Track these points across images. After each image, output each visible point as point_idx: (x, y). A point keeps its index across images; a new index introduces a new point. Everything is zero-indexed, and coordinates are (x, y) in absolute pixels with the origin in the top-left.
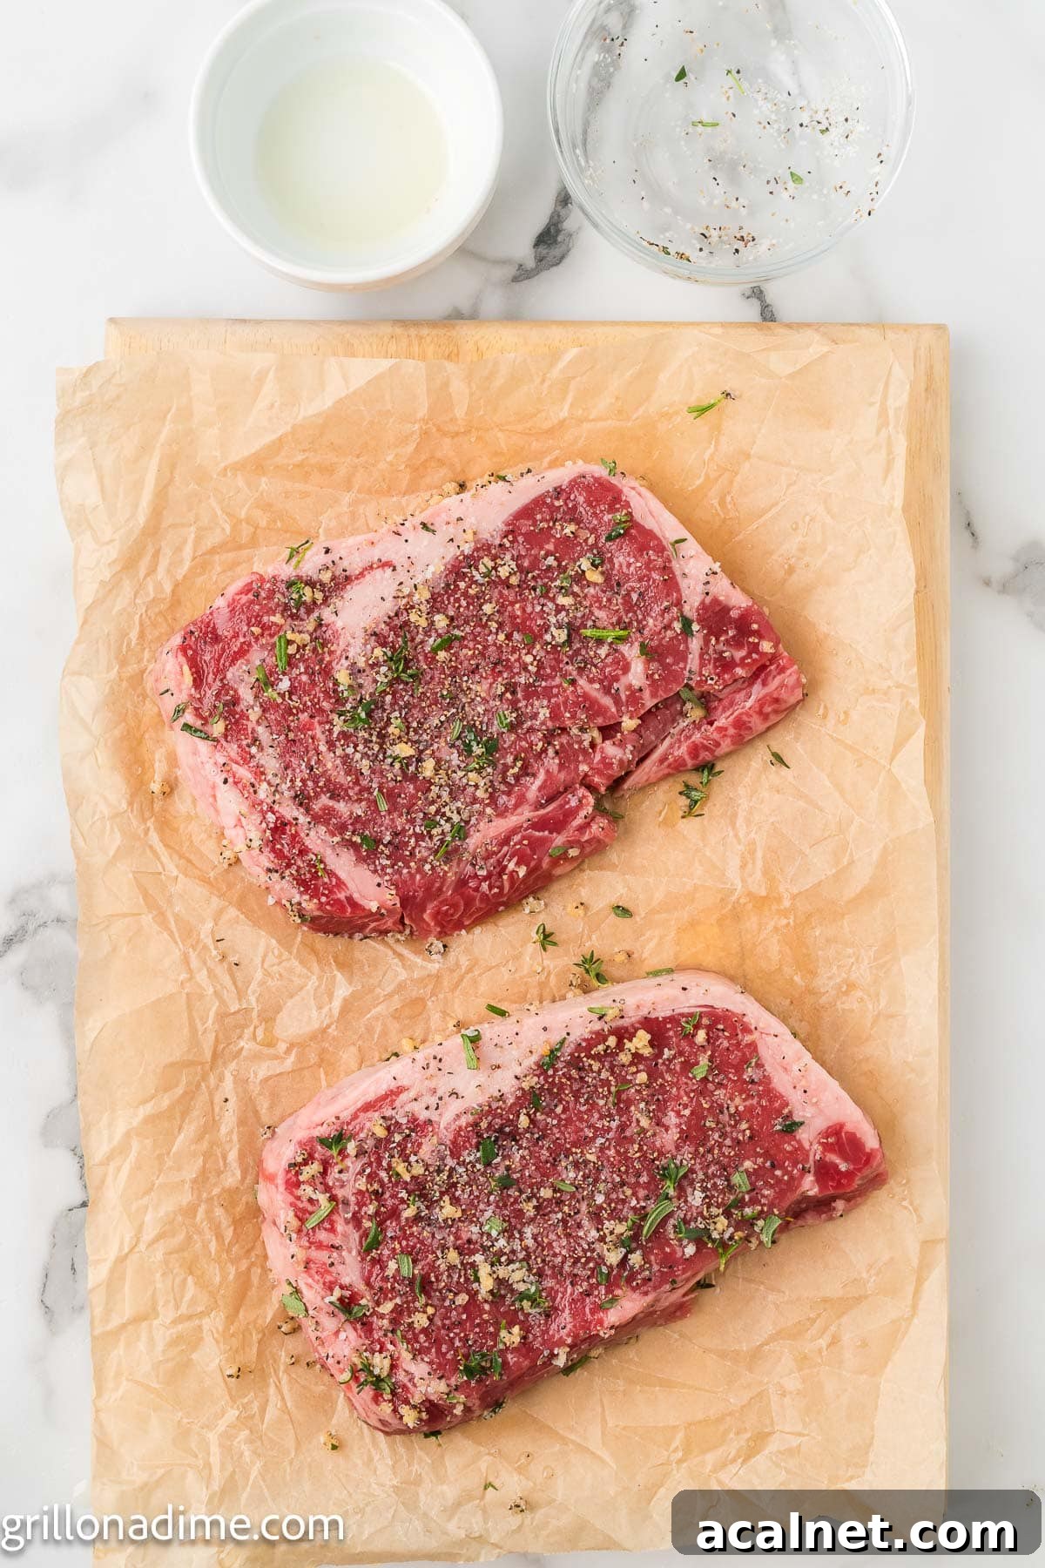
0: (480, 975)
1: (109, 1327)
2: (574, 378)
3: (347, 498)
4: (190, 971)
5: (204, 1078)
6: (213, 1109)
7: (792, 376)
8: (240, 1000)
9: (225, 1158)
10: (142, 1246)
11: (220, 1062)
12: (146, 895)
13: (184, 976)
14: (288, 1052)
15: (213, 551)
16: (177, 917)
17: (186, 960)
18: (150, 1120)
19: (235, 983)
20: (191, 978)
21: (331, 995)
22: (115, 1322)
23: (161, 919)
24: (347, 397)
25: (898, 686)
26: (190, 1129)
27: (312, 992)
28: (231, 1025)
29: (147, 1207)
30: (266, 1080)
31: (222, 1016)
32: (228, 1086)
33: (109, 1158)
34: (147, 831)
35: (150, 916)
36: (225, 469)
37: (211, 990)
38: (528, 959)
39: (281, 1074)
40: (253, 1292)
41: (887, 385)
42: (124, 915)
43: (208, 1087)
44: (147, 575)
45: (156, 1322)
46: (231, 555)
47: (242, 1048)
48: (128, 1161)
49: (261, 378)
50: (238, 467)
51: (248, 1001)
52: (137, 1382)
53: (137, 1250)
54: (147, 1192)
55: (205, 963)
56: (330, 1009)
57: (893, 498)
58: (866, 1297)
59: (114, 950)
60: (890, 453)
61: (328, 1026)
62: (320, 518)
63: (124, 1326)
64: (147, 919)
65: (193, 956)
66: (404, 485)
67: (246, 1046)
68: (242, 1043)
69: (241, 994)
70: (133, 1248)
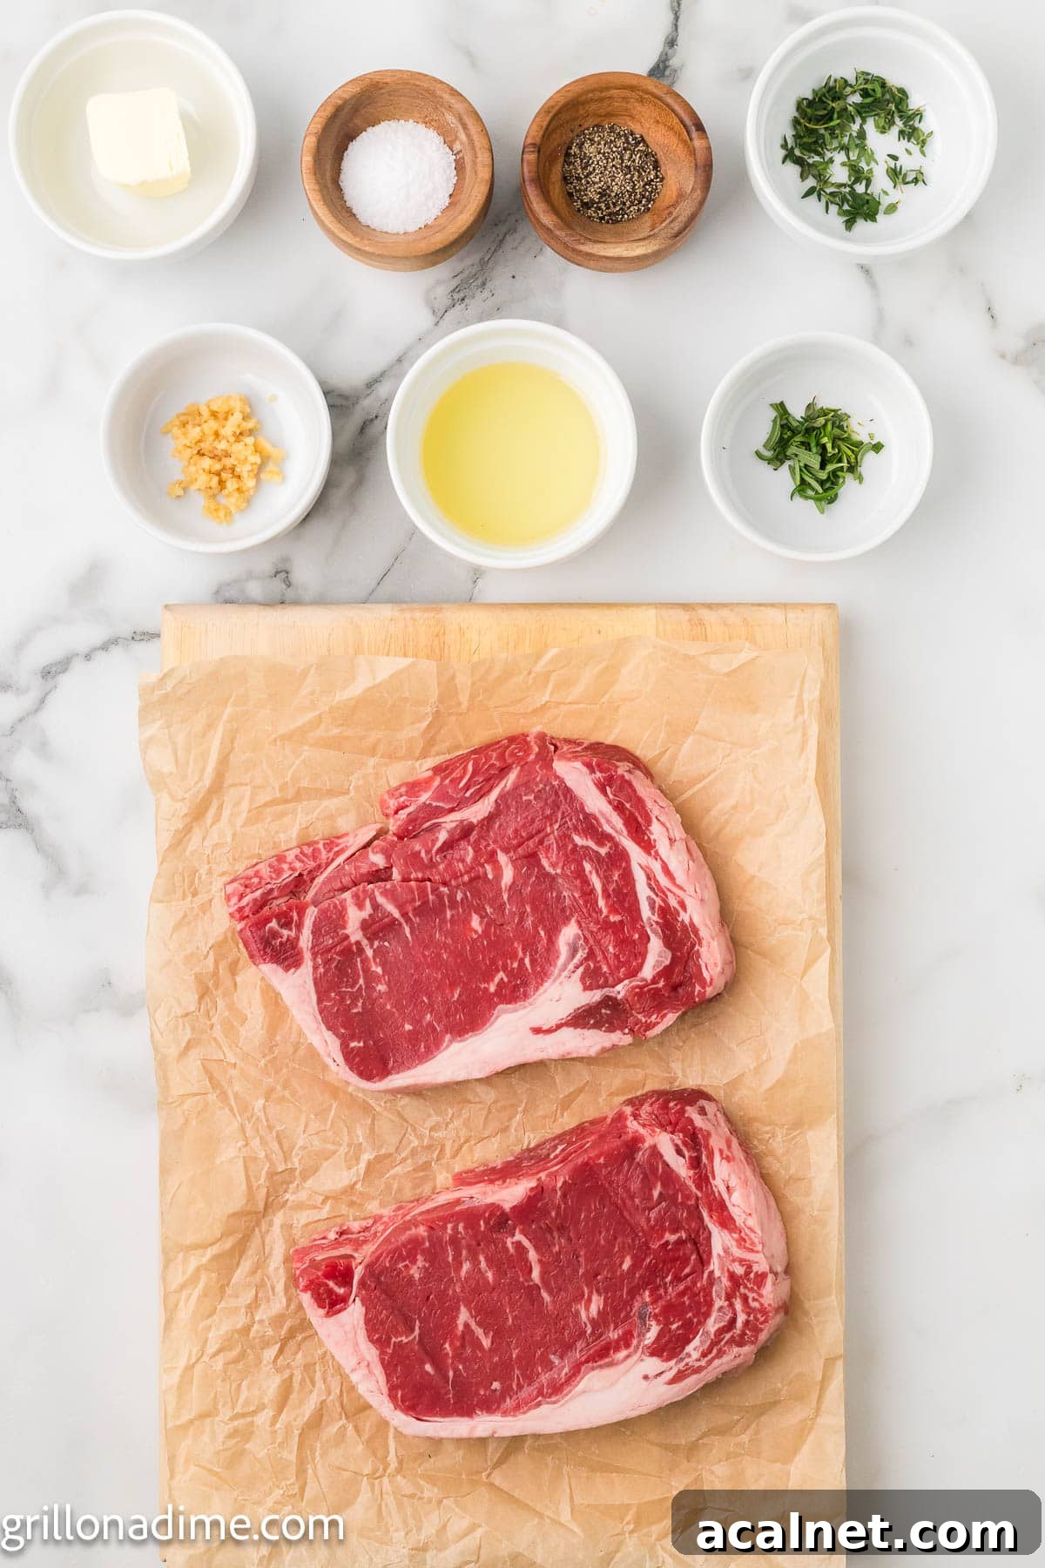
0: (475, 1144)
1: (178, 1423)
2: (554, 671)
3: (372, 762)
4: (246, 1139)
5: (258, 1224)
6: (264, 1248)
7: (728, 675)
8: (285, 1161)
9: (273, 1289)
10: (206, 1358)
11: (270, 1211)
12: (211, 1078)
13: (240, 1144)
14: (324, 1202)
15: (266, 805)
16: (236, 1095)
17: (242, 1128)
18: (216, 1258)
19: (282, 1148)
20: (247, 1145)
21: (358, 1160)
22: (185, 1418)
23: (223, 1096)
24: (374, 687)
25: (810, 918)
26: (246, 1265)
27: (343, 1157)
28: (280, 1182)
29: (210, 1327)
30: (307, 1225)
31: (272, 1174)
32: (276, 1229)
33: (182, 1287)
34: (212, 1026)
35: (215, 1095)
36: (275, 740)
37: (262, 1155)
38: (513, 1131)
39: (319, 1220)
40: (294, 1396)
41: (803, 683)
42: (195, 1095)
43: (260, 1231)
44: (211, 826)
45: (217, 1419)
46: (280, 807)
47: (287, 1200)
48: (197, 1290)
49: (305, 674)
50: (287, 738)
51: (293, 1163)
52: (204, 1468)
53: (201, 1360)
54: (211, 1315)
55: (258, 1131)
56: (358, 1169)
57: (807, 769)
58: (780, 1402)
59: (187, 1121)
60: (804, 734)
61: (355, 1183)
62: (351, 778)
63: (191, 1422)
64: (212, 1097)
65: (248, 1127)
66: (418, 752)
67: (291, 1199)
68: (287, 1196)
69: (286, 1159)
70: (198, 1360)
